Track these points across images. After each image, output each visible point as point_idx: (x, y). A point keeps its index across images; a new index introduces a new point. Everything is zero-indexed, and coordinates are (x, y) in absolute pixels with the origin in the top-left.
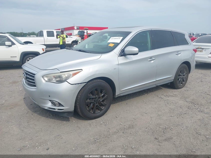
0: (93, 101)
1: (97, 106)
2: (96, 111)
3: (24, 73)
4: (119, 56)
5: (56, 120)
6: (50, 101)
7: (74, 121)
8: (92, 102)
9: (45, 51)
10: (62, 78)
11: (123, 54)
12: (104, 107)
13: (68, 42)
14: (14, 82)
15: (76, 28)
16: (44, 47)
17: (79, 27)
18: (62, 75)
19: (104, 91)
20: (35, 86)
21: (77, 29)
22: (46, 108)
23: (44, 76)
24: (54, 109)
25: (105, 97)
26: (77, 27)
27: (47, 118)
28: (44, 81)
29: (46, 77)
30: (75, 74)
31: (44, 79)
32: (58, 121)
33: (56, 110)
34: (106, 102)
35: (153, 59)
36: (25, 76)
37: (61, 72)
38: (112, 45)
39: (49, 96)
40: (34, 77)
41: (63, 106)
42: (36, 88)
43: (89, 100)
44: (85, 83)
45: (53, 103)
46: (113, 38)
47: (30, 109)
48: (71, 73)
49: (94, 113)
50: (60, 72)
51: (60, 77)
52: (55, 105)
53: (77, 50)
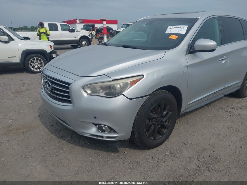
0: (155, 122)
1: (159, 129)
2: (157, 136)
3: (47, 82)
4: (186, 54)
5: (98, 151)
6: (95, 125)
7: (126, 152)
8: (153, 124)
9: (53, 49)
10: (115, 89)
11: (192, 50)
12: (166, 130)
13: (75, 37)
14: (18, 92)
15: (78, 21)
16: (52, 44)
17: (82, 20)
18: (115, 84)
19: (168, 107)
20: (70, 102)
21: (80, 23)
22: (87, 135)
23: (85, 87)
24: (102, 137)
25: (169, 115)
26: (80, 20)
27: (83, 147)
28: (85, 95)
29: (88, 88)
30: (133, 83)
31: (86, 92)
32: (101, 152)
33: (104, 139)
34: (168, 123)
35: (225, 57)
36: (49, 86)
37: (113, 80)
38: (175, 37)
39: (95, 118)
40: (68, 88)
41: (115, 132)
42: (71, 105)
43: (148, 120)
44: (147, 95)
45: (100, 128)
46: (171, 27)
47: (53, 133)
48: (128, 81)
49: (155, 139)
50: (111, 80)
51: (110, 87)
52: (104, 131)
53: (119, 46)
